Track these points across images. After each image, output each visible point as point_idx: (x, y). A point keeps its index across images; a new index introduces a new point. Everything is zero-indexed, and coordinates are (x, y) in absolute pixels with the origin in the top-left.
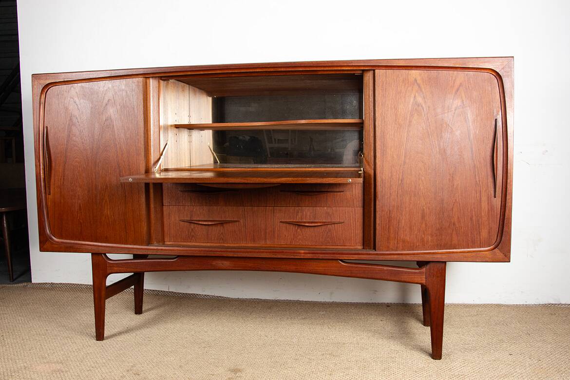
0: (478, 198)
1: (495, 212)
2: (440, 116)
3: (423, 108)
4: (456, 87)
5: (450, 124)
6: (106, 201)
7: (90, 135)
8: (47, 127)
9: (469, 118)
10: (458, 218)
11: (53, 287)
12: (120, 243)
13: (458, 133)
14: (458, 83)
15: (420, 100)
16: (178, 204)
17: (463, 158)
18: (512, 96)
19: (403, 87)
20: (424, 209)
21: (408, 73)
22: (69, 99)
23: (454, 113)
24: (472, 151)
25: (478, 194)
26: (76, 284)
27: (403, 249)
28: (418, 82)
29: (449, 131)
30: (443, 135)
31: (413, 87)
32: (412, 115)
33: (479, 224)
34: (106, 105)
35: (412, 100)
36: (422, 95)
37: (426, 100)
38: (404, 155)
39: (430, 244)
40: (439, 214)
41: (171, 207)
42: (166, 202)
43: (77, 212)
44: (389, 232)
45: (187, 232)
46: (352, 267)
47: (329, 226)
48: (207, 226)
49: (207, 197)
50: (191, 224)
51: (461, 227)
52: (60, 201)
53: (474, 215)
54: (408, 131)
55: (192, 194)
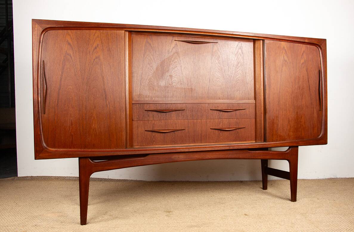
0: (312, 111)
3: (288, 63)
4: (302, 53)
8: (44, 61)
11: (32, 178)
14: (303, 50)
15: (286, 58)
16: (143, 119)
19: (278, 50)
21: (281, 43)
24: (309, 86)
25: (312, 109)
26: (48, 176)
28: (285, 48)
31: (283, 51)
32: (283, 66)
33: (313, 125)
36: (287, 56)
37: (289, 58)
38: (279, 88)
40: (296, 120)
41: (138, 121)
42: (135, 118)
43: (69, 127)
44: (273, 131)
45: (150, 138)
46: (254, 153)
47: (237, 130)
48: (164, 134)
49: (164, 114)
50: (153, 132)
51: (306, 127)
52: (54, 118)
53: (311, 120)
54: (281, 75)
55: (154, 112)
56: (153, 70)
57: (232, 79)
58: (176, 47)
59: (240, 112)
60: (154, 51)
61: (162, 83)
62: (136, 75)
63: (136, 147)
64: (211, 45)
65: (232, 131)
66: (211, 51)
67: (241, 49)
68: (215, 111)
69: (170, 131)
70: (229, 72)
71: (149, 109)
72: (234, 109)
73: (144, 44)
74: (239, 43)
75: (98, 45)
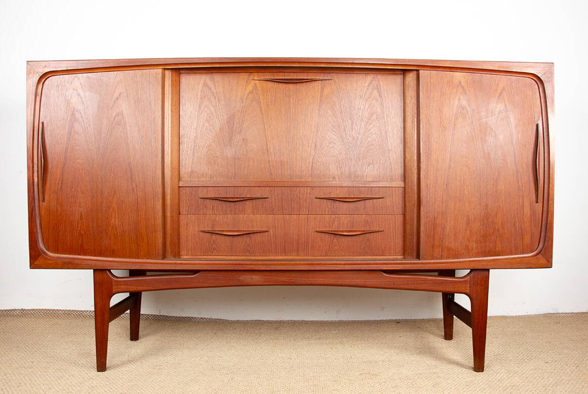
0: (521, 204)
1: (537, 217)
2: (484, 120)
3: (467, 111)
4: (499, 91)
5: (494, 128)
6: (114, 209)
7: (96, 133)
8: (43, 123)
9: (512, 123)
10: (502, 224)
11: (23, 313)
12: (130, 257)
13: (501, 137)
14: (501, 87)
15: (464, 102)
16: (197, 213)
17: (507, 163)
18: (553, 100)
19: (447, 89)
20: (468, 215)
21: (453, 75)
22: (71, 91)
23: (498, 117)
24: (515, 155)
25: (521, 199)
27: (448, 258)
28: (462, 84)
29: (493, 135)
30: (487, 139)
31: (457, 90)
32: (456, 118)
33: (521, 230)
34: (117, 98)
35: (456, 103)
36: (466, 98)
37: (470, 103)
38: (448, 160)
39: (474, 251)
40: (483, 220)
41: (189, 216)
42: (183, 210)
43: (78, 222)
44: (434, 240)
45: (207, 244)
46: (395, 278)
47: (367, 235)
48: (231, 238)
49: (232, 204)
50: (213, 234)
51: (505, 233)
52: (57, 209)
53: (517, 221)
54: (453, 135)
55: (214, 201)
56: (214, 131)
57: (358, 143)
58: (254, 91)
59: (373, 202)
61: (229, 153)
62: (186, 139)
63: (185, 257)
64: (320, 85)
65: (357, 236)
66: (319, 95)
67: (378, 89)
68: (325, 200)
69: (242, 233)
70: (354, 131)
71: (206, 196)
72: (360, 198)
73: (200, 88)
74: (373, 77)
75: (120, 94)
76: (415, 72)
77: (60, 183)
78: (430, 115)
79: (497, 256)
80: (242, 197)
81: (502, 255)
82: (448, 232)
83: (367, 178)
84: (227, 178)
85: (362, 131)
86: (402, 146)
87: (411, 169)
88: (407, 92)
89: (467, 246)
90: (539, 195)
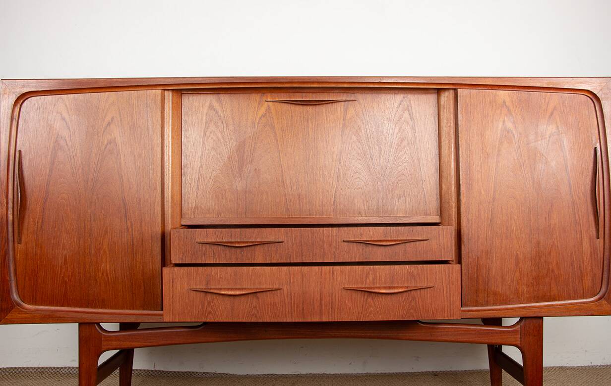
0: (579, 240)
2: (533, 144)
3: (513, 134)
4: (550, 111)
5: (544, 154)
6: (105, 252)
7: (84, 162)
8: (20, 151)
9: (566, 146)
10: (557, 264)
13: (553, 164)
14: (551, 106)
15: (509, 125)
17: (560, 193)
19: (490, 110)
20: (517, 254)
21: (496, 93)
22: (55, 114)
23: (549, 141)
24: (570, 184)
25: (578, 235)
27: (495, 304)
28: (507, 104)
29: (544, 161)
30: (537, 165)
31: (501, 110)
32: (501, 143)
33: (580, 270)
34: (109, 123)
35: (500, 125)
36: (512, 120)
37: (517, 125)
38: (492, 190)
39: (526, 295)
45: (200, 307)
47: (412, 292)
48: (232, 298)
49: (238, 250)
50: (208, 294)
51: (561, 274)
52: (36, 252)
53: (574, 259)
54: (498, 162)
55: (216, 247)
56: (221, 161)
57: (387, 172)
58: (268, 114)
59: (416, 245)
60: (225, 125)
61: (239, 185)
64: (342, 106)
65: (399, 294)
66: (342, 119)
67: (409, 111)
68: (355, 244)
70: (382, 159)
72: (399, 240)
73: (205, 111)
74: (404, 97)
75: (113, 118)
76: (452, 91)
77: (41, 221)
78: (470, 140)
79: (553, 301)
80: (250, 241)
81: (559, 300)
82: (494, 273)
83: (398, 213)
84: (237, 215)
85: (391, 159)
86: (437, 176)
87: (448, 202)
88: (442, 113)
89: (517, 290)
90: (600, 229)
